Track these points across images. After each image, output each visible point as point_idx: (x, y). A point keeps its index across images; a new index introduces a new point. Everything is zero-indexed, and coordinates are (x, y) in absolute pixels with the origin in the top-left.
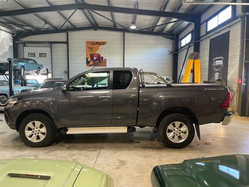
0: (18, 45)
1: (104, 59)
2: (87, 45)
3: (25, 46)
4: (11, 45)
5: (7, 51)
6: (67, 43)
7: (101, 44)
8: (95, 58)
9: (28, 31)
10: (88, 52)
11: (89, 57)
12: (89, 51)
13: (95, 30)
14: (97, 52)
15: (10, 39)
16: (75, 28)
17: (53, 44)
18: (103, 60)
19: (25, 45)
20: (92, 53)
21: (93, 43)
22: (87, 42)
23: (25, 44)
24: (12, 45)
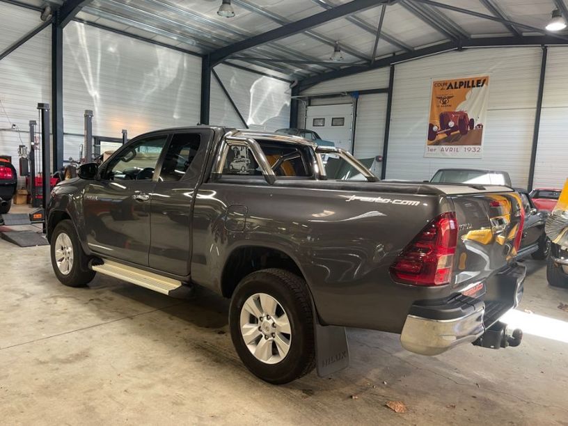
0: (299, 105)
1: (475, 125)
2: (434, 91)
3: (310, 105)
4: (286, 105)
5: (276, 115)
6: (389, 91)
7: (473, 86)
8: (451, 124)
9: (316, 73)
10: (436, 108)
11: (437, 122)
12: (438, 106)
13: (460, 50)
14: (459, 107)
15: (285, 93)
16: (409, 53)
17: (360, 96)
18: (472, 127)
19: (312, 104)
20: (444, 110)
21: (451, 85)
22: (436, 85)
23: (310, 101)
24: (288, 103)
